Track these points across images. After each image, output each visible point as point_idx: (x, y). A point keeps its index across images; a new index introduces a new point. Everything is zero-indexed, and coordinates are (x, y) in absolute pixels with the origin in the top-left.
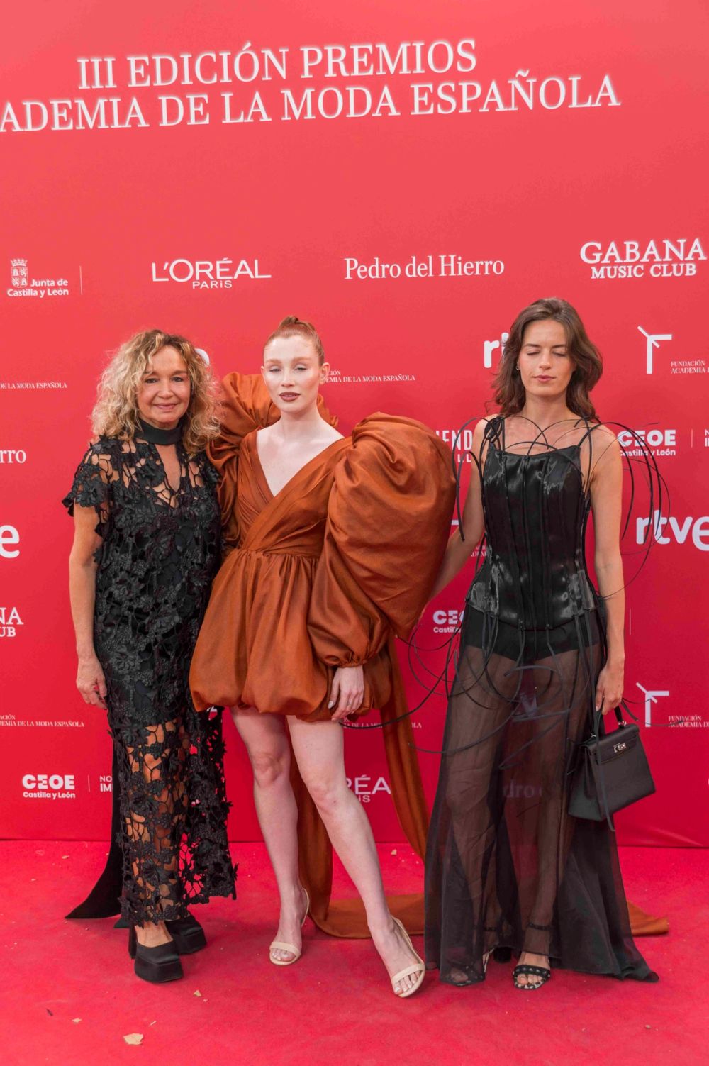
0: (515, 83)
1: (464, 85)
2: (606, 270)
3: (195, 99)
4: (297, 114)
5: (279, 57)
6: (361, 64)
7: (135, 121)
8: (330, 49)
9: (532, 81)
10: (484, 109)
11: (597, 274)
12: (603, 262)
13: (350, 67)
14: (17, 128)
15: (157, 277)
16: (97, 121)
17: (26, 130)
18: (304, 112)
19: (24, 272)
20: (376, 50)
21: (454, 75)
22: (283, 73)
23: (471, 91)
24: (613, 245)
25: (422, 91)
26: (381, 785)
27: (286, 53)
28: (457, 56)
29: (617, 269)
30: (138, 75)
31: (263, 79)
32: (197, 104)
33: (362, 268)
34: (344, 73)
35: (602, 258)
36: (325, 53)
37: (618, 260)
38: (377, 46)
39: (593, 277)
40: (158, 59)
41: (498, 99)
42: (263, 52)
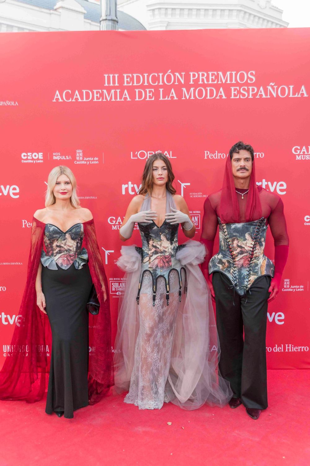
0: (269, 88)
1: (251, 88)
2: (301, 157)
3: (149, 91)
4: (188, 97)
5: (181, 76)
6: (212, 79)
7: (126, 98)
8: (200, 73)
9: (275, 87)
10: (258, 97)
11: (298, 158)
12: (300, 154)
13: (208, 81)
14: (80, 100)
15: (133, 157)
16: (111, 98)
17: (83, 101)
18: (190, 97)
19: (81, 154)
20: (218, 74)
21: (247, 84)
22: (183, 81)
23: (253, 90)
24: (304, 148)
25: (235, 90)
26: (214, 348)
27: (184, 74)
28: (248, 77)
29: (306, 156)
30: (127, 81)
31: (175, 84)
32: (150, 92)
33: (211, 155)
34: (206, 82)
35: (300, 152)
36: (199, 75)
37: (306, 153)
38: (218, 73)
39: (297, 159)
40: (135, 75)
41: (263, 93)
42: (175, 74)
